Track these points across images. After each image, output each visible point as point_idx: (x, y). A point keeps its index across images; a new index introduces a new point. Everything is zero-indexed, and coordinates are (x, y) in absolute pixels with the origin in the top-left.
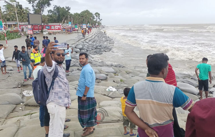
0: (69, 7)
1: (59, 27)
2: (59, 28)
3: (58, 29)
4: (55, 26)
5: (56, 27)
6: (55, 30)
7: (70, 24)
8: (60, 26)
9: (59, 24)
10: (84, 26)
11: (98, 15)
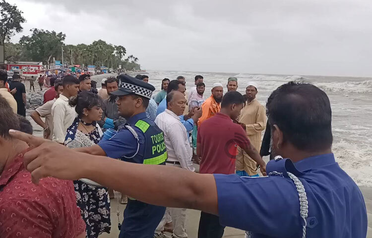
0: (63, 33)
1: (37, 68)
2: (36, 71)
3: (34, 71)
4: (29, 66)
5: (32, 69)
6: (29, 73)
7: (57, 64)
8: (39, 67)
9: (37, 63)
10: (91, 70)
11: (122, 51)
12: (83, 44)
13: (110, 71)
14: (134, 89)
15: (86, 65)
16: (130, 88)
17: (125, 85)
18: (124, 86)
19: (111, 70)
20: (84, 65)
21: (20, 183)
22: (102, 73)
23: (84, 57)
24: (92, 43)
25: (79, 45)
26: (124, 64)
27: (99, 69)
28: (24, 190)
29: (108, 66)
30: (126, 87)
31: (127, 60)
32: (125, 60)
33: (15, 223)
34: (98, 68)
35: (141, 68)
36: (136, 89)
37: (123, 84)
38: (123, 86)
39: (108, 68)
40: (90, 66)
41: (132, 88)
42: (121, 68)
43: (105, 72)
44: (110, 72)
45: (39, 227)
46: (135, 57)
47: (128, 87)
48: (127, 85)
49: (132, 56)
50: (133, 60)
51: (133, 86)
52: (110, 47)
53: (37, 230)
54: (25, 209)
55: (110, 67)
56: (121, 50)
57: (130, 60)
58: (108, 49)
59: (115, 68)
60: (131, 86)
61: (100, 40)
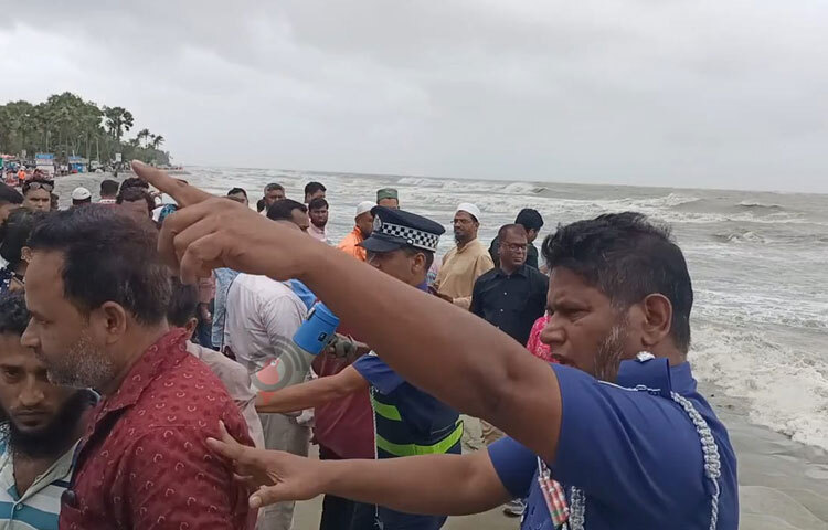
10: (45, 165)
11: (123, 119)
12: (21, 103)
13: (94, 167)
14: (410, 235)
15: (31, 153)
16: (402, 234)
17: (390, 228)
18: (389, 231)
19: (96, 164)
20: (24, 153)
21: (163, 397)
22: (72, 171)
23: (24, 133)
24: (45, 101)
25: (11, 104)
26: (129, 151)
27: (65, 163)
28: (175, 408)
29: (88, 155)
30: (393, 232)
31: (136, 141)
32: (132, 141)
33: (163, 471)
34: (61, 159)
35: (171, 161)
36: (414, 236)
37: (386, 227)
38: (385, 231)
39: (87, 161)
40: (41, 155)
41: (406, 235)
42: (120, 160)
43: (80, 171)
44: (94, 170)
45: (206, 478)
46: (157, 135)
47: (397, 233)
48: (394, 228)
49: (146, 133)
50: (150, 140)
51: (407, 230)
52: (92, 110)
53: (202, 484)
54: (180, 445)
55: (92, 158)
56: (120, 117)
57: (143, 143)
58: (86, 114)
59: (104, 161)
60: (403, 230)
61: (68, 94)
